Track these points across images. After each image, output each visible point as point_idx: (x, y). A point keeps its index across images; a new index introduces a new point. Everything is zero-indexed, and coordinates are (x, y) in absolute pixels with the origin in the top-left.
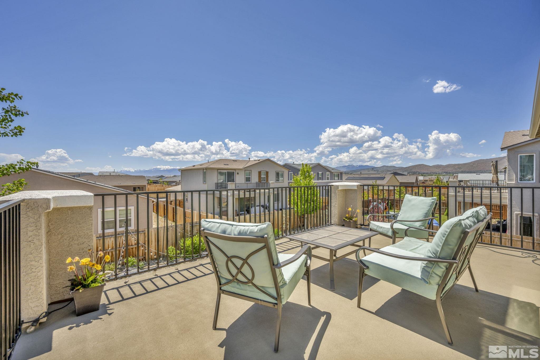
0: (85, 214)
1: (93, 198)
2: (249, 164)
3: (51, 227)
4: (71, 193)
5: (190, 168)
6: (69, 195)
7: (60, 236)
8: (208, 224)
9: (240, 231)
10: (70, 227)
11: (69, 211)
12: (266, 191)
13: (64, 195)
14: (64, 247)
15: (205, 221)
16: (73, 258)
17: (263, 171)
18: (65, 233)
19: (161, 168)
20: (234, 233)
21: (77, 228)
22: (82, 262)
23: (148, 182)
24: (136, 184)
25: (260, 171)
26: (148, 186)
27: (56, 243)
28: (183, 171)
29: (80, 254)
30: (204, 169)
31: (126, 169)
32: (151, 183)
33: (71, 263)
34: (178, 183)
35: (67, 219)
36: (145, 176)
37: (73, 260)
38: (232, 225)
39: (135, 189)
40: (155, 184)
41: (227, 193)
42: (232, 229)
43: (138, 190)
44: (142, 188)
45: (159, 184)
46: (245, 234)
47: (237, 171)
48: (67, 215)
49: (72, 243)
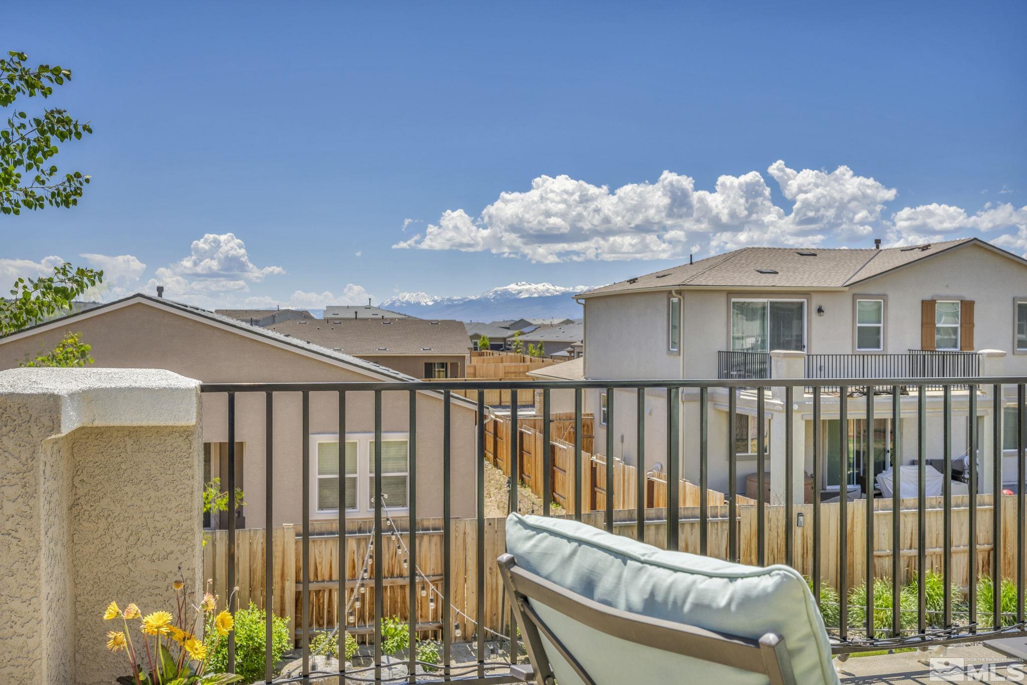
0: (172, 455)
1: (194, 399)
2: (875, 268)
3: (81, 492)
4: (135, 378)
5: (618, 289)
6: (127, 385)
7: (103, 524)
8: (530, 538)
9: (652, 594)
10: (130, 495)
11: (127, 439)
12: (928, 394)
13: (113, 386)
14: (112, 564)
15: (521, 522)
16: (123, 608)
17: (948, 298)
18: (116, 514)
19: (520, 292)
20: (627, 600)
21: (151, 502)
22: (147, 622)
23: (475, 344)
24: (435, 352)
25: (928, 297)
26: (474, 359)
27: (93, 547)
28: (590, 301)
29: (156, 591)
30: (670, 292)
31: (408, 296)
32: (485, 346)
33: (117, 623)
34: (577, 350)
35: (123, 467)
36: (466, 320)
37: (123, 612)
38: (624, 557)
39: (429, 370)
40: (496, 353)
41: (760, 397)
42: (620, 577)
43: (442, 373)
44: (455, 366)
45: (510, 354)
46: (673, 610)
47: (816, 301)
48: (123, 455)
49: (134, 551)
